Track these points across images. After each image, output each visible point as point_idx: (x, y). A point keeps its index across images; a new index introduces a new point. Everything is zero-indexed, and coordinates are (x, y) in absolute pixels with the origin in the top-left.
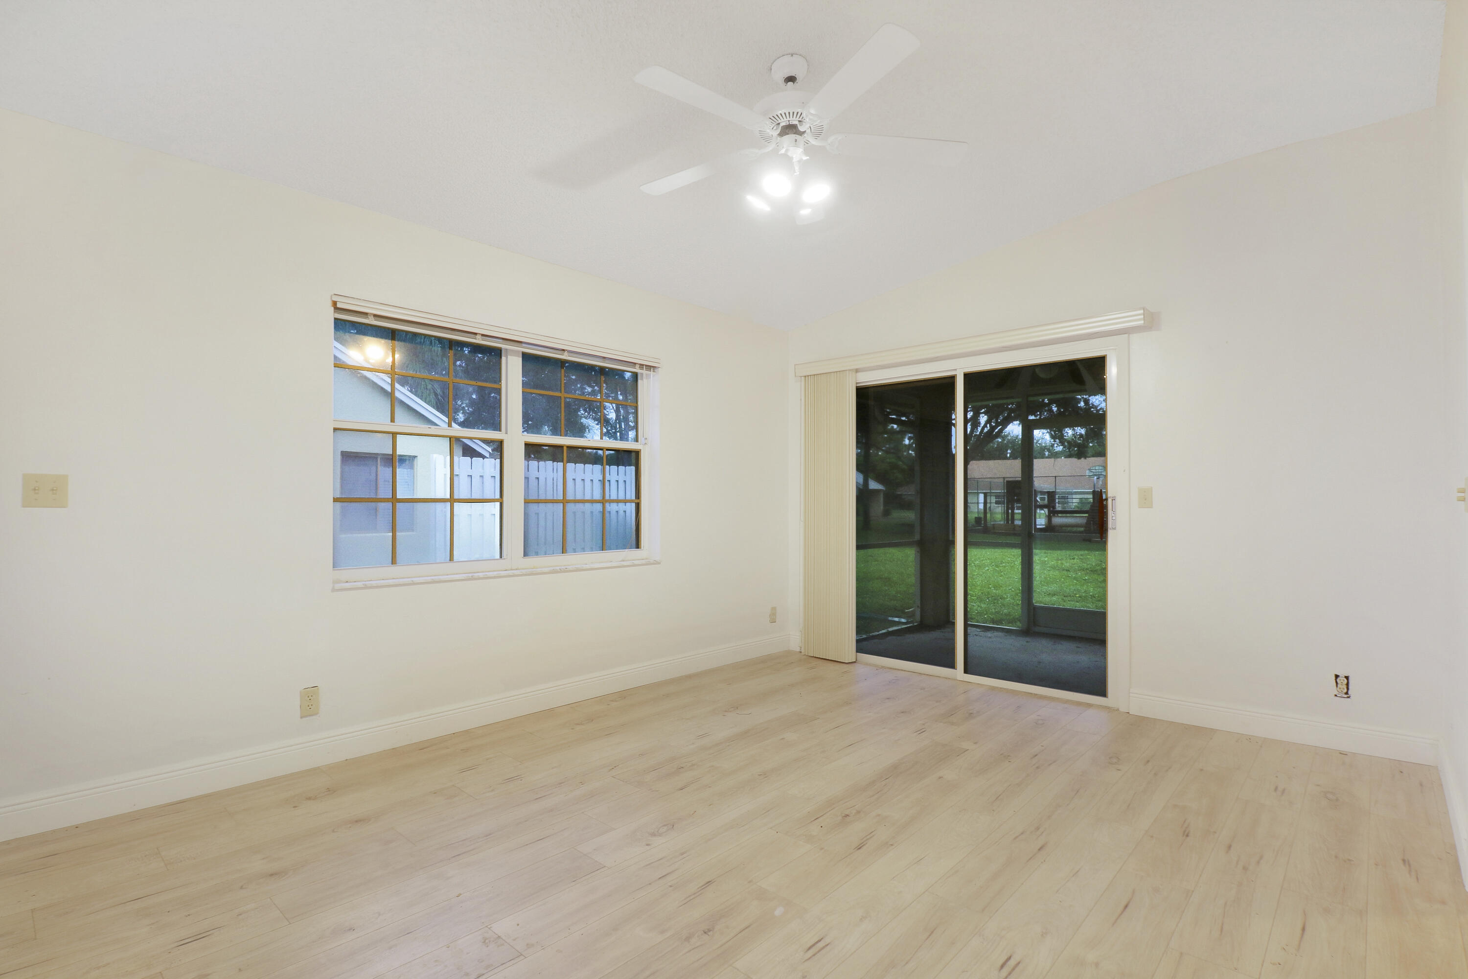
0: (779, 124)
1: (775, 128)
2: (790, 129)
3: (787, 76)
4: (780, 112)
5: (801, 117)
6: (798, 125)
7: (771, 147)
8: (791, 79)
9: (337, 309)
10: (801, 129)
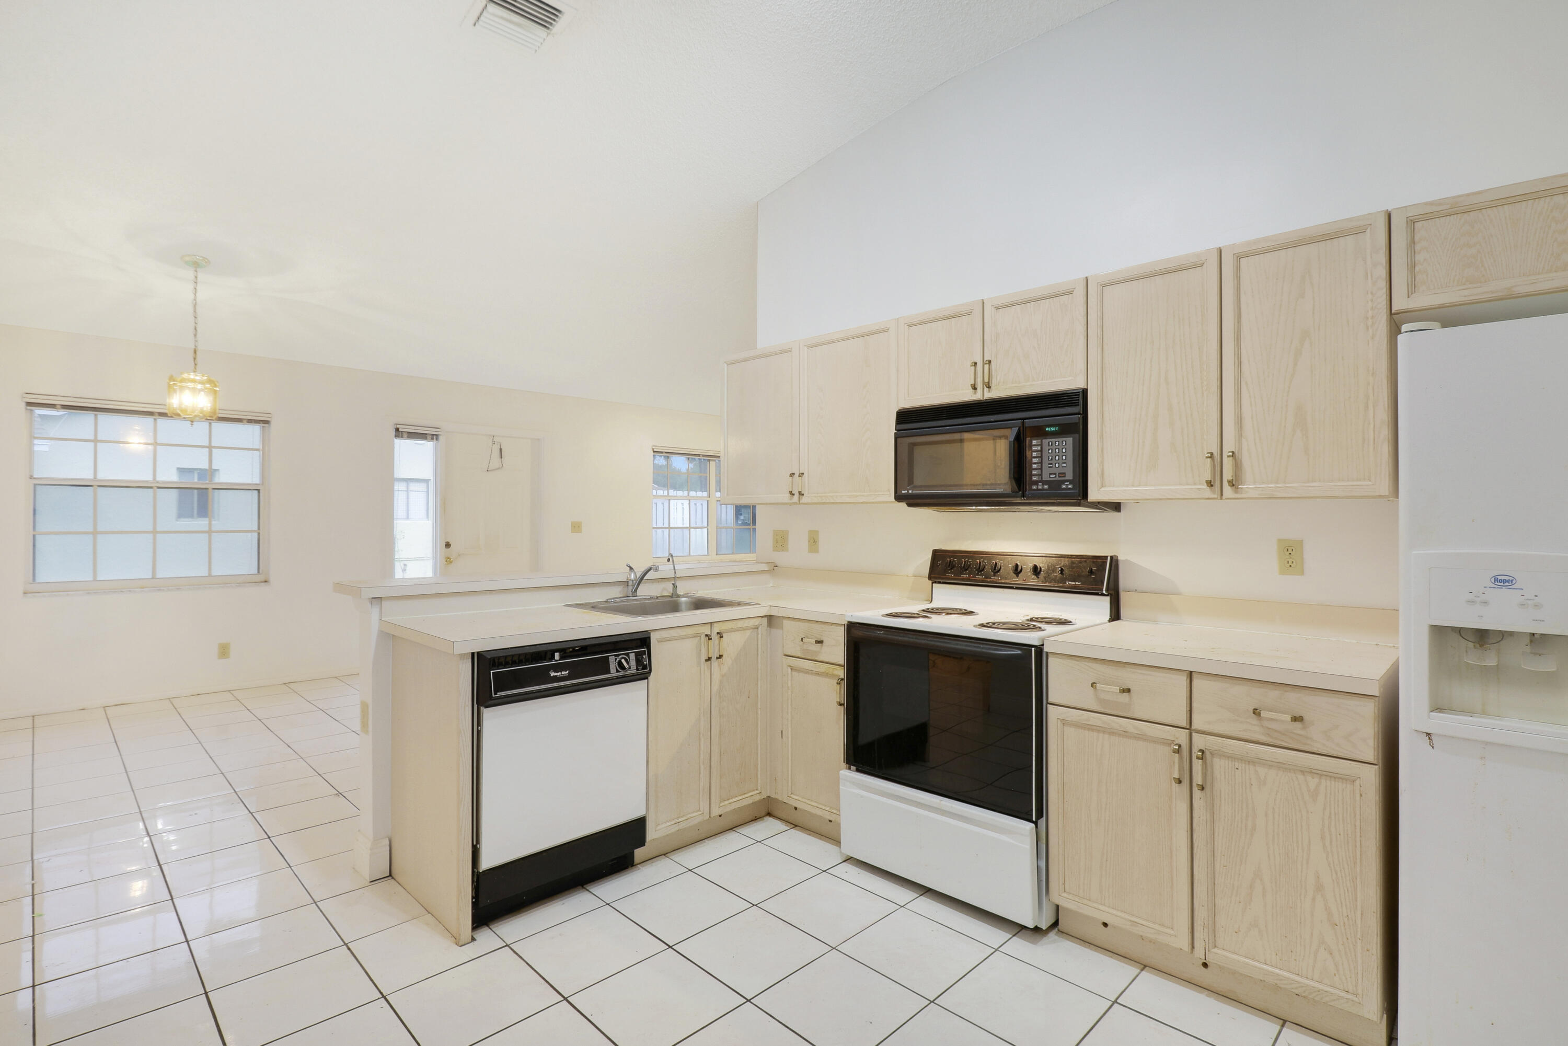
9: (654, 452)
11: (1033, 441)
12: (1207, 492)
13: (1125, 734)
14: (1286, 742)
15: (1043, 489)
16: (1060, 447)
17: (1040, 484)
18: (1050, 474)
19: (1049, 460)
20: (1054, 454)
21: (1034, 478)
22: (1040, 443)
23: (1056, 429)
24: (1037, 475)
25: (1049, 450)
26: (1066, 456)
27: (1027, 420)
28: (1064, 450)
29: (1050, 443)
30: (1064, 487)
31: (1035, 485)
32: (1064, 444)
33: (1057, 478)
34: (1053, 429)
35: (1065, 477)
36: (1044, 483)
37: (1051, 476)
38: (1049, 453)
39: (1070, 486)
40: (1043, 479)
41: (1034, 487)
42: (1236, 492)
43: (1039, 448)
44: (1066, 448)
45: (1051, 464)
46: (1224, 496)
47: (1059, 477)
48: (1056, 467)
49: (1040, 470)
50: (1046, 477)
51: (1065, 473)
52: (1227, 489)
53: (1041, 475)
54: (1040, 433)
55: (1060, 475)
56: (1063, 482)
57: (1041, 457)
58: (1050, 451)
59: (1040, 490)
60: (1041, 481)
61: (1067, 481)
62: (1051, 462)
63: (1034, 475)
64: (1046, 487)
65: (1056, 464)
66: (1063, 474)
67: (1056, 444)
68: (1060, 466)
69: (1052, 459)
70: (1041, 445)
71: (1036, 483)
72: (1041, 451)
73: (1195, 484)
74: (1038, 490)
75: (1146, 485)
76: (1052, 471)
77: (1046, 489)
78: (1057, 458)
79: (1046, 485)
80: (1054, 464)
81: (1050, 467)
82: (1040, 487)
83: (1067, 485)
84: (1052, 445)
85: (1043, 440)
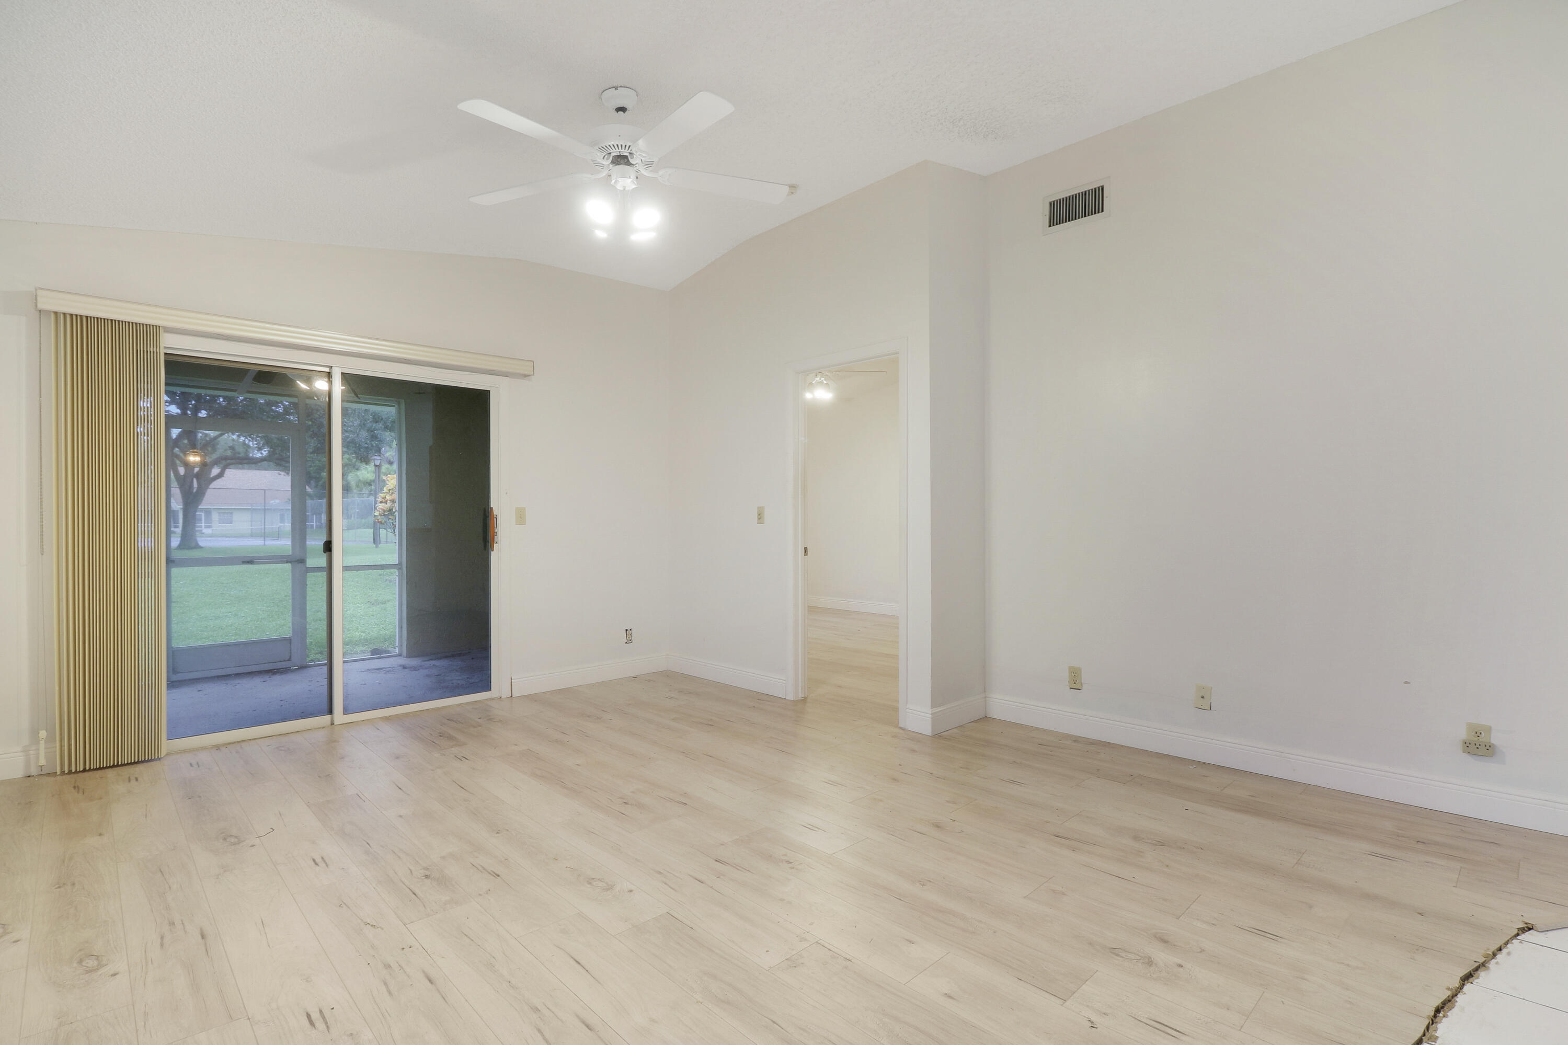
0: (610, 153)
1: (606, 157)
2: (621, 160)
3: (618, 107)
4: (613, 143)
5: (630, 149)
6: (629, 157)
7: (604, 173)
8: (622, 109)
10: (631, 161)
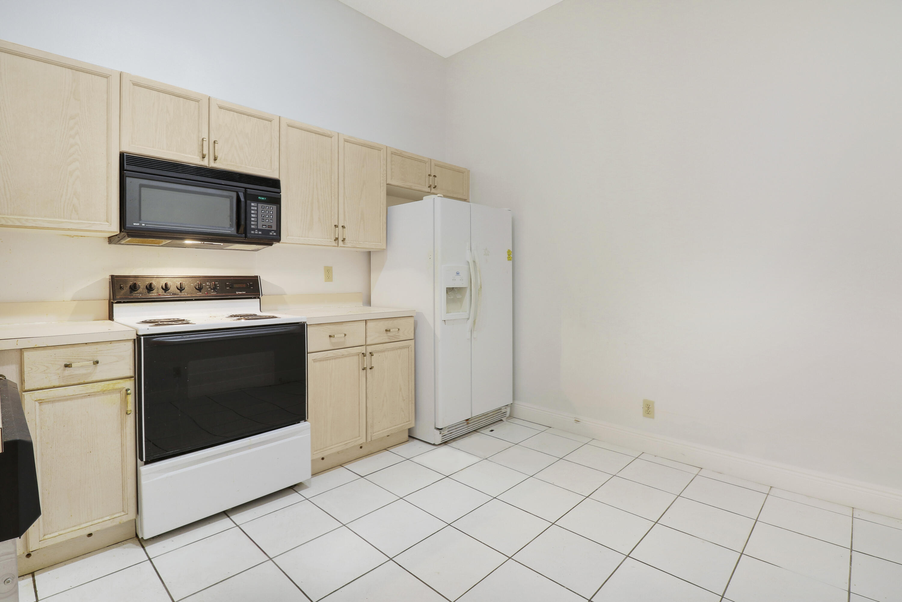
11: (252, 204)
12: (334, 244)
13: (343, 356)
14: (393, 339)
15: (258, 234)
16: (269, 210)
17: (256, 230)
18: (263, 225)
19: (262, 217)
20: (265, 214)
21: (252, 227)
22: (256, 206)
23: (265, 199)
24: (254, 225)
25: (262, 210)
26: (272, 216)
27: (248, 189)
28: (271, 212)
29: (263, 207)
30: (271, 234)
31: (253, 231)
32: (271, 209)
33: (267, 228)
34: (263, 199)
35: (271, 228)
36: (259, 230)
37: (263, 227)
38: (262, 212)
39: (275, 234)
40: (258, 228)
41: (253, 232)
42: (344, 244)
43: (256, 208)
44: (272, 211)
45: (263, 219)
46: (339, 246)
47: (268, 228)
48: (266, 221)
49: (256, 222)
50: (260, 227)
51: (271, 226)
52: (341, 243)
53: (257, 225)
54: (255, 199)
55: (269, 227)
56: (271, 231)
57: (257, 214)
58: (263, 212)
59: (256, 234)
60: (257, 229)
61: (273, 231)
62: (263, 218)
63: (252, 225)
64: (260, 233)
65: (266, 219)
66: (271, 227)
67: (266, 208)
68: (269, 222)
69: (264, 217)
70: (257, 207)
71: (254, 230)
72: (257, 210)
73: (328, 239)
74: (255, 234)
75: (308, 237)
76: (264, 223)
77: (260, 234)
78: (267, 216)
79: (260, 231)
80: (265, 220)
81: (262, 221)
82: (256, 233)
83: (273, 233)
84: (264, 208)
85: (259, 204)
